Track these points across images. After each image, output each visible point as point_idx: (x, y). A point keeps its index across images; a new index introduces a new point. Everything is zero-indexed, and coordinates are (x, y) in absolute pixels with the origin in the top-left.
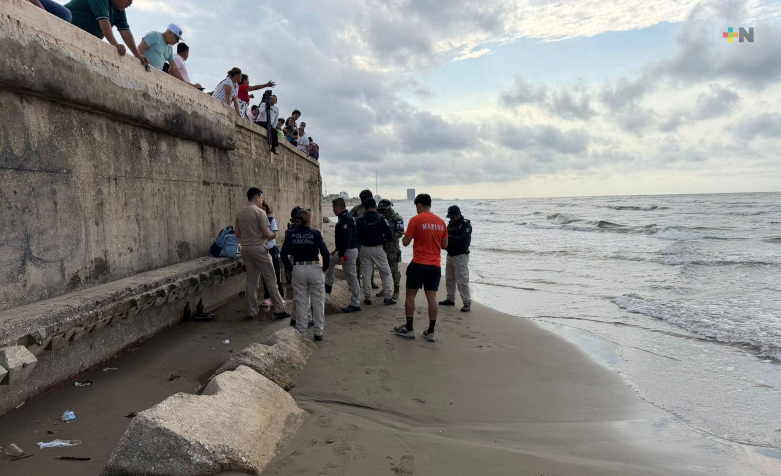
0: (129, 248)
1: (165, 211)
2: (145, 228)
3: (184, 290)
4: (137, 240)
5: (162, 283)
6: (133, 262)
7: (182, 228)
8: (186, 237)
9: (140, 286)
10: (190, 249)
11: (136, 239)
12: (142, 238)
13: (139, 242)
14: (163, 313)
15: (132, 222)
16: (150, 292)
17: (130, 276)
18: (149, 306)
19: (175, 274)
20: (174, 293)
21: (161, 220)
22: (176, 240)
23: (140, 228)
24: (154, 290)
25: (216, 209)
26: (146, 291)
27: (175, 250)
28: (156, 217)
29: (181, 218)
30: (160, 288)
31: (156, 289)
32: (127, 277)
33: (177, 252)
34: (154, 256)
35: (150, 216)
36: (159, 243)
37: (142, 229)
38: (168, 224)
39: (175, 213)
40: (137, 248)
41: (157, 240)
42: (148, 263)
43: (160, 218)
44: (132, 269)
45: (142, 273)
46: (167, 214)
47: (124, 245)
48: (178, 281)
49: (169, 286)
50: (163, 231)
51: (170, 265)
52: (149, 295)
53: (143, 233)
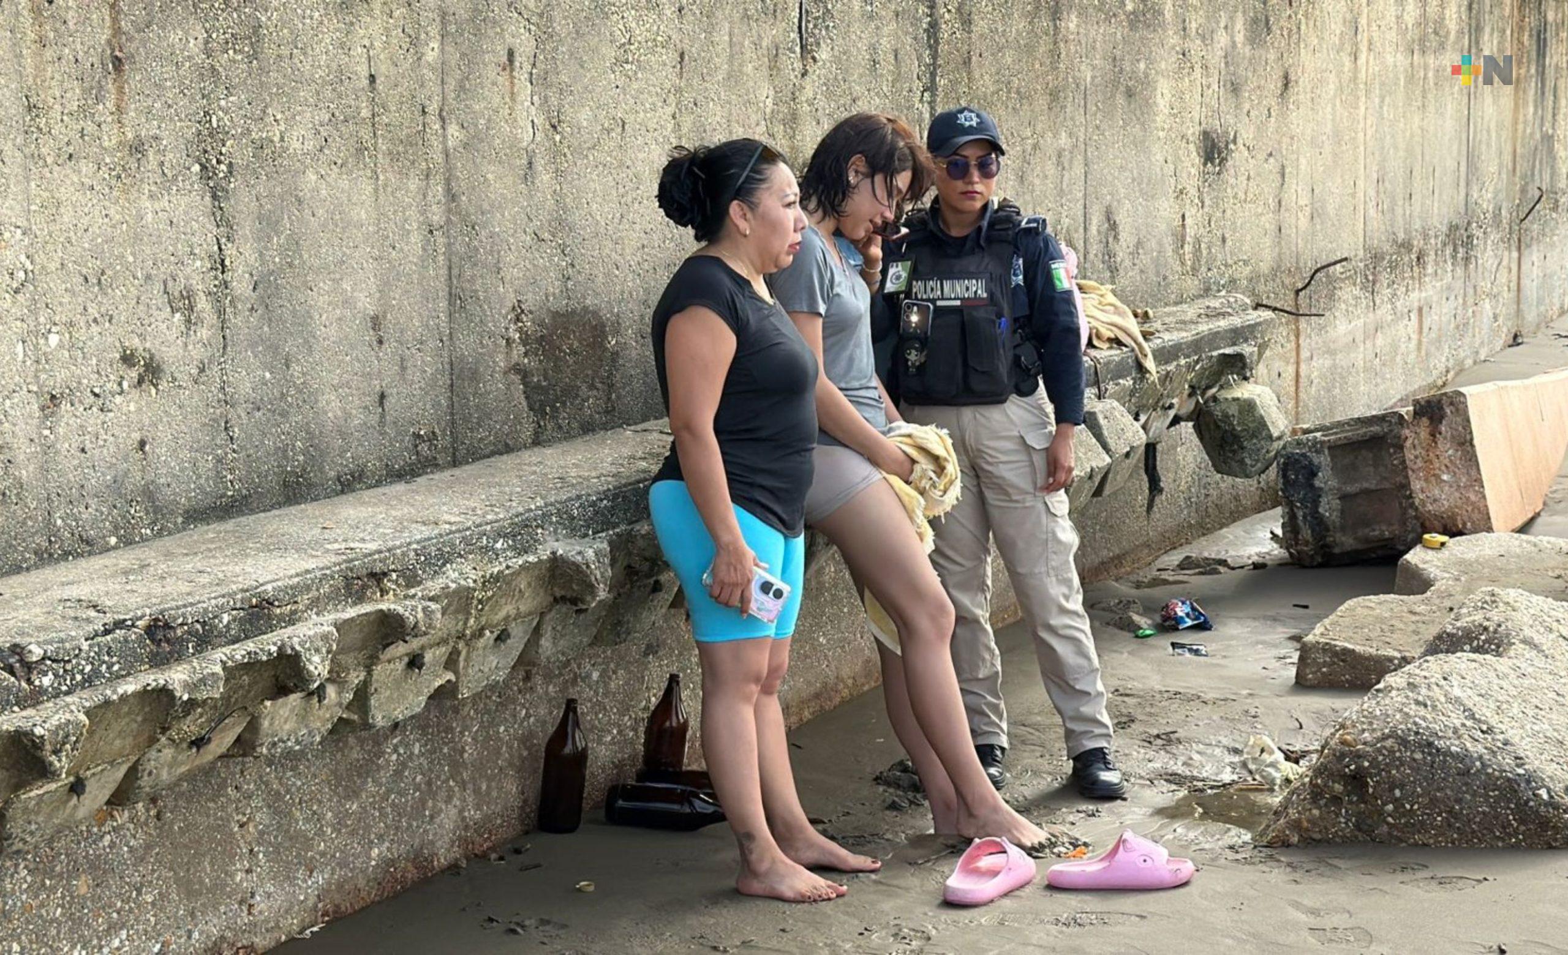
0: (128, 359)
1: (433, 108)
2: (268, 223)
3: (502, 637)
4: (203, 304)
5: (304, 599)
6: (160, 451)
7: (560, 224)
8: (591, 278)
9: (119, 624)
10: (615, 355)
11: (188, 296)
12: (241, 286)
13: (221, 313)
14: (384, 776)
15: (167, 182)
16: (177, 677)
17: (127, 542)
18: (190, 761)
19: (426, 532)
20: (415, 662)
21: (403, 174)
22: (511, 299)
23: (223, 221)
24: (215, 660)
25: (829, 95)
26: (158, 661)
27: (501, 362)
28: (361, 150)
29: (556, 153)
30: (267, 644)
31: (239, 652)
32: (108, 549)
33: (516, 378)
34: (331, 405)
35: (310, 145)
36: (376, 322)
37: (246, 228)
38: (452, 196)
39: (513, 122)
40: (197, 353)
41: (367, 304)
42: (283, 451)
43: (393, 156)
44: (149, 494)
45: (230, 525)
46: (453, 130)
47: (92, 336)
48: (434, 586)
49: (339, 626)
50: (416, 238)
51: (455, 463)
52: (164, 693)
53: (251, 257)
